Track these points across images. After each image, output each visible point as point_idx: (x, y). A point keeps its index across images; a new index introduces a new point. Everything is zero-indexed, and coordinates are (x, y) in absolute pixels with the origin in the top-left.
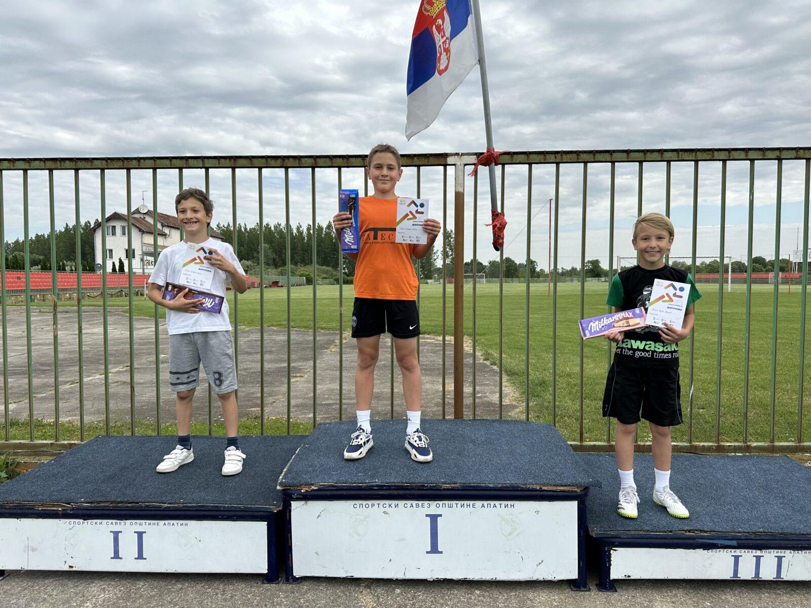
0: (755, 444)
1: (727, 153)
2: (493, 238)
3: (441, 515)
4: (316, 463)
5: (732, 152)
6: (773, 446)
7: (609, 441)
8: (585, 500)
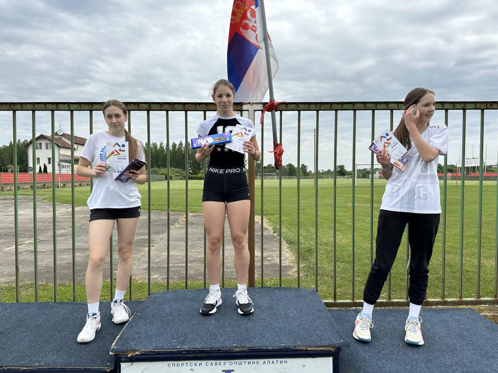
0: (450, 300)
2: (274, 161)
3: (233, 371)
4: (142, 330)
6: (462, 301)
7: (353, 299)
8: (338, 355)
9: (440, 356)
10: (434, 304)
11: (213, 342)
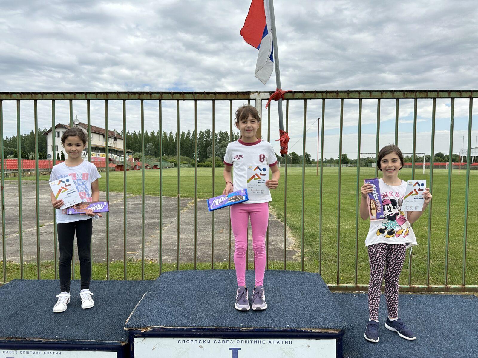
0: (452, 286)
1: (436, 93)
2: (280, 149)
3: (240, 349)
4: (154, 307)
5: (440, 93)
6: (465, 288)
7: (356, 284)
8: (342, 338)
9: (443, 341)
10: (437, 290)
11: (221, 321)
